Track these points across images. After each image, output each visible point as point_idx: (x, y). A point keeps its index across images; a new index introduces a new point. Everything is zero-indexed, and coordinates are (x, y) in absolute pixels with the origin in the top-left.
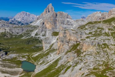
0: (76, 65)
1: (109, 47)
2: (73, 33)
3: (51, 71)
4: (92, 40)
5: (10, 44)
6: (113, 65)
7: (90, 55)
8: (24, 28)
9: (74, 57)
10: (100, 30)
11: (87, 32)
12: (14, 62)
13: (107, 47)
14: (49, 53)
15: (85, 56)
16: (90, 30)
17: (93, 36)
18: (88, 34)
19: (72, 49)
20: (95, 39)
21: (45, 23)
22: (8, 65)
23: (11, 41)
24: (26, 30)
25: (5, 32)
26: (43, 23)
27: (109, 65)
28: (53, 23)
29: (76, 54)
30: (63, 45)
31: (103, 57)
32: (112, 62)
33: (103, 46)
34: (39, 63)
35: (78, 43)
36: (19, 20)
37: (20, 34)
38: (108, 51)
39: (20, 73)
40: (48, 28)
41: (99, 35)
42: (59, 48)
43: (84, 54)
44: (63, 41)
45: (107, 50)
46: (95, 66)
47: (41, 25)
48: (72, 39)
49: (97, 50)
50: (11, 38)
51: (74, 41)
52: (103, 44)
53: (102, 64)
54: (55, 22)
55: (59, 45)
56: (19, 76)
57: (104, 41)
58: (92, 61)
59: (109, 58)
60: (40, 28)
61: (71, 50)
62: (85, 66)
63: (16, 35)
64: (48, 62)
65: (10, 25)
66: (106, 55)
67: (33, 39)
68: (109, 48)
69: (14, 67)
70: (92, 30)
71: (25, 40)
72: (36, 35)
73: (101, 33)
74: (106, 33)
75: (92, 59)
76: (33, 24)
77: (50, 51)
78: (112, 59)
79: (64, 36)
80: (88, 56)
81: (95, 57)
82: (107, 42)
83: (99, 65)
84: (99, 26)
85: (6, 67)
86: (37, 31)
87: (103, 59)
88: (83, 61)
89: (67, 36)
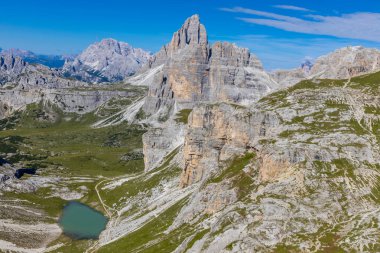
0: (221, 231)
1: (356, 172)
2: (236, 116)
3: (148, 244)
4: (298, 145)
5: (51, 143)
6: (352, 239)
7: (278, 197)
8: (101, 92)
9: (228, 201)
10: (336, 109)
11: (288, 114)
12: (41, 202)
13: (346, 172)
14: (158, 181)
15: (259, 201)
16: (297, 110)
17: (307, 131)
18: (288, 123)
19: (227, 171)
20: (309, 141)
21: (171, 79)
22: (17, 211)
23: (55, 133)
24: (109, 98)
25: (41, 102)
26: (165, 79)
27: (339, 237)
28: (196, 81)
29: (233, 192)
30: (200, 156)
31: (327, 206)
32: (354, 230)
33: (334, 167)
34: (119, 213)
35: (250, 151)
36: (95, 65)
37: (89, 110)
38: (350, 186)
39: (49, 240)
40: (180, 96)
41: (329, 128)
42: (187, 165)
43: (261, 191)
44: (199, 143)
45: (347, 183)
46: (284, 240)
47: (157, 86)
48: (233, 136)
49: (308, 182)
50: (59, 121)
51: (239, 145)
52: (335, 162)
53: (314, 234)
54: (203, 76)
55: (188, 157)
56: (43, 249)
57: (339, 151)
58: (281, 218)
59: (346, 214)
60: (153, 95)
61: (223, 175)
62: (250, 235)
63: (75, 115)
64: (148, 212)
65: (64, 82)
66: (340, 201)
67: (129, 131)
68: (354, 177)
69: (35, 220)
70: (305, 108)
71: (102, 131)
72: (139, 116)
73: (336, 120)
74: (353, 122)
75: (283, 211)
76: (133, 81)
77: (162, 174)
78: (358, 218)
79: (207, 124)
80: (271, 200)
81: (292, 206)
82: (349, 154)
83: (300, 236)
84: (333, 96)
85: (9, 218)
86: (142, 103)
87: (324, 216)
88: (249, 216)
89: (217, 127)
